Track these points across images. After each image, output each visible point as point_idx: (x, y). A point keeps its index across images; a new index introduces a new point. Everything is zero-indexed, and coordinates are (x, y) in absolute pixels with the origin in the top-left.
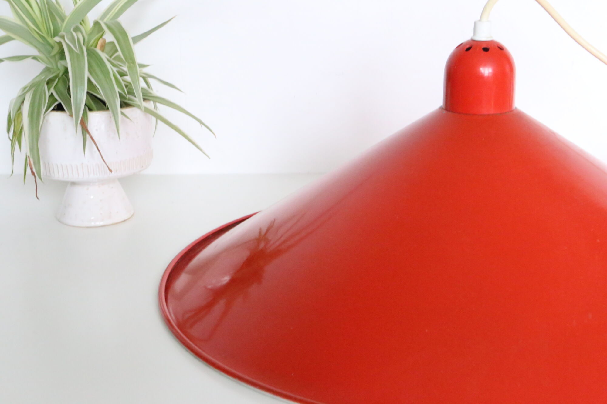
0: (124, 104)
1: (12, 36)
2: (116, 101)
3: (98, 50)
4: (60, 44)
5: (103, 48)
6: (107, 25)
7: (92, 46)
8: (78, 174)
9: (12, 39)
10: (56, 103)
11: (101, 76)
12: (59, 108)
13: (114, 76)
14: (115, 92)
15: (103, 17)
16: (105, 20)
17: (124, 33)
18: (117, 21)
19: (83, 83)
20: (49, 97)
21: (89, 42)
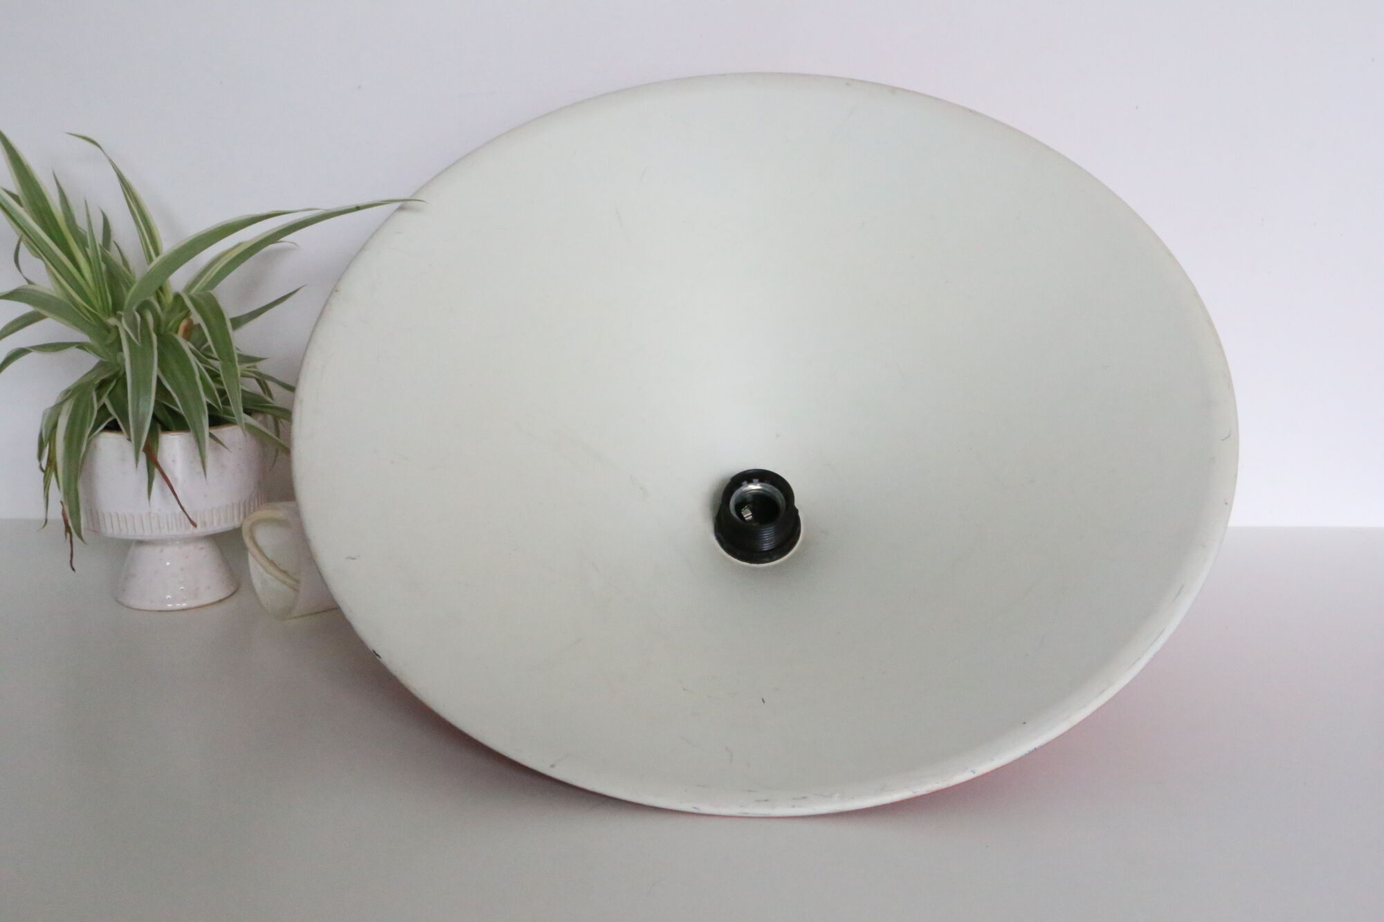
0: (217, 420)
1: (43, 312)
2: (203, 417)
3: (180, 338)
4: (116, 327)
5: (187, 336)
6: (192, 299)
7: (171, 330)
8: (143, 528)
9: (42, 317)
10: (110, 419)
11: (180, 377)
12: (113, 427)
13: (202, 378)
14: (202, 402)
15: (189, 288)
16: (193, 292)
17: (219, 313)
18: (211, 295)
19: (150, 391)
20: (99, 411)
21: (168, 323)
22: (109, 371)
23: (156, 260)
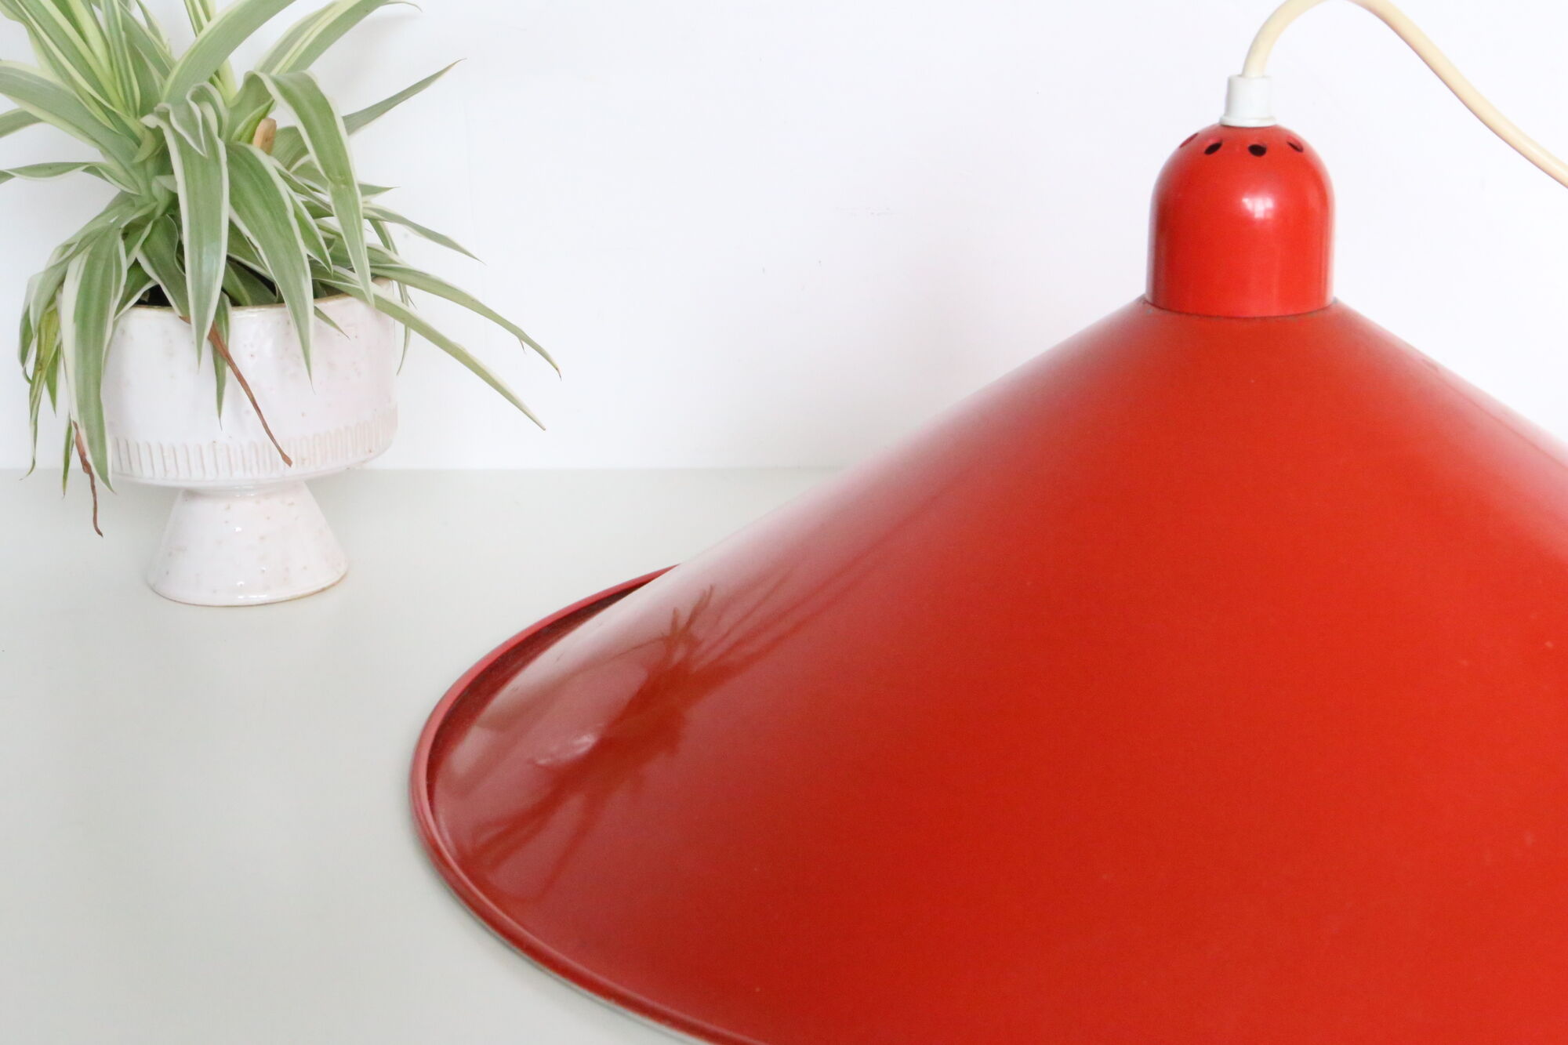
0: (324, 289)
1: (35, 112)
2: (303, 284)
3: (256, 149)
4: (157, 133)
5: (269, 146)
6: (278, 83)
7: (240, 139)
8: (204, 468)
9: (35, 120)
10: (148, 286)
11: (264, 215)
12: (156, 298)
13: (297, 215)
14: (300, 255)
15: (270, 64)
16: (274, 73)
17: (323, 107)
18: (305, 75)
19: (218, 238)
20: (130, 270)
21: (234, 129)
22: (141, 207)
23: (208, 27)
